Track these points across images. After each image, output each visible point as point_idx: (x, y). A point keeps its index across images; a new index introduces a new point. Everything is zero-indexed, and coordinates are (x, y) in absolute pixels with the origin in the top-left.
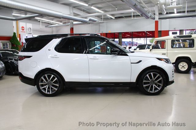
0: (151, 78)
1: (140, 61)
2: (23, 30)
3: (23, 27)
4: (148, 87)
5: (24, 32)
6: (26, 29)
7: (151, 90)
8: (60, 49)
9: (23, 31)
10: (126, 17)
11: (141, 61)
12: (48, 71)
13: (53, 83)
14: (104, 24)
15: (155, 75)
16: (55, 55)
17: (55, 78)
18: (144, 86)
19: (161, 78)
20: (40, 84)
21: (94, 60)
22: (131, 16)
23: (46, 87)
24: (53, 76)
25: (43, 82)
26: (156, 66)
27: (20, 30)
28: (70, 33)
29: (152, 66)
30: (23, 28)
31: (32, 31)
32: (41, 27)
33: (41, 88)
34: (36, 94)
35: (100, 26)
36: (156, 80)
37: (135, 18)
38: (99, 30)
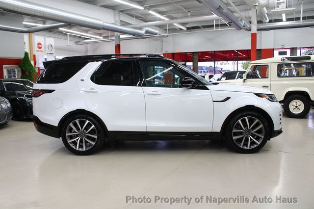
0: (245, 125)
1: (228, 98)
2: (40, 48)
3: (39, 44)
4: (240, 140)
5: (42, 51)
6: (45, 47)
7: (246, 144)
8: (99, 78)
9: (40, 50)
10: (205, 27)
11: (230, 98)
12: (80, 114)
13: (89, 133)
14: (170, 39)
15: (251, 121)
16: (91, 89)
17: (92, 125)
18: (234, 138)
19: (261, 126)
20: (67, 135)
21: (155, 96)
22: (212, 26)
23: (77, 140)
24: (88, 121)
25: (72, 132)
26: (253, 106)
27: (36, 48)
28: (115, 54)
29: (247, 106)
30: (40, 46)
31: (53, 49)
32: (68, 43)
33: (69, 141)
34: (61, 150)
35: (162, 41)
36: (254, 128)
37: (220, 29)
38: (162, 49)
